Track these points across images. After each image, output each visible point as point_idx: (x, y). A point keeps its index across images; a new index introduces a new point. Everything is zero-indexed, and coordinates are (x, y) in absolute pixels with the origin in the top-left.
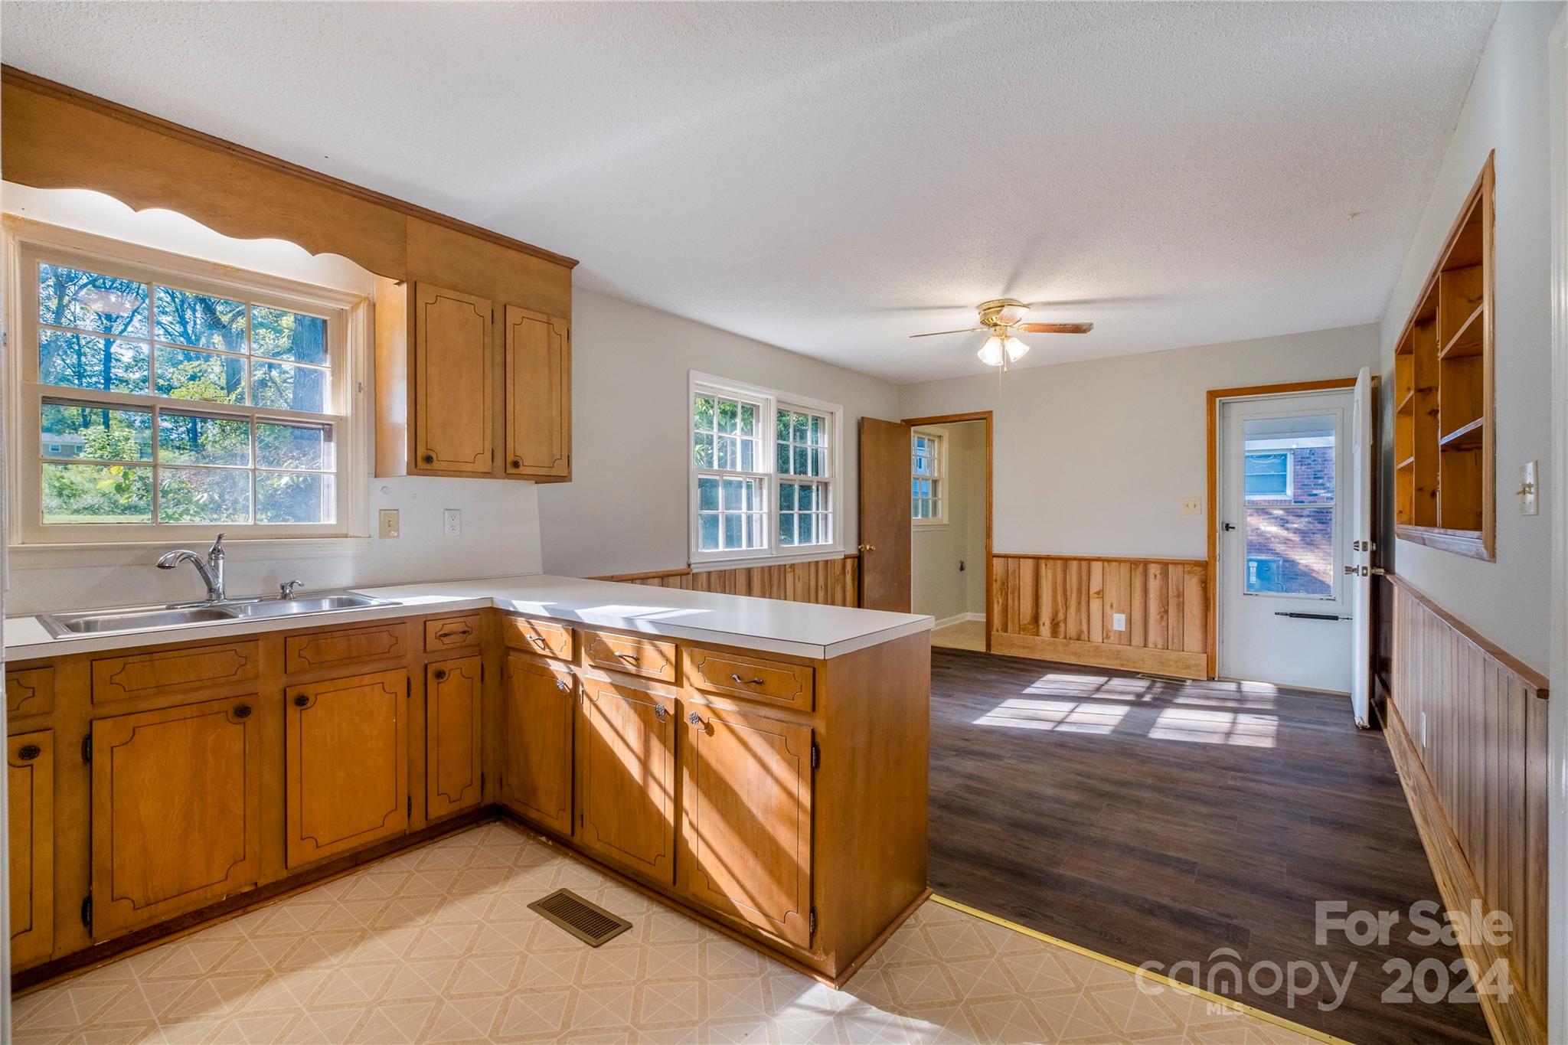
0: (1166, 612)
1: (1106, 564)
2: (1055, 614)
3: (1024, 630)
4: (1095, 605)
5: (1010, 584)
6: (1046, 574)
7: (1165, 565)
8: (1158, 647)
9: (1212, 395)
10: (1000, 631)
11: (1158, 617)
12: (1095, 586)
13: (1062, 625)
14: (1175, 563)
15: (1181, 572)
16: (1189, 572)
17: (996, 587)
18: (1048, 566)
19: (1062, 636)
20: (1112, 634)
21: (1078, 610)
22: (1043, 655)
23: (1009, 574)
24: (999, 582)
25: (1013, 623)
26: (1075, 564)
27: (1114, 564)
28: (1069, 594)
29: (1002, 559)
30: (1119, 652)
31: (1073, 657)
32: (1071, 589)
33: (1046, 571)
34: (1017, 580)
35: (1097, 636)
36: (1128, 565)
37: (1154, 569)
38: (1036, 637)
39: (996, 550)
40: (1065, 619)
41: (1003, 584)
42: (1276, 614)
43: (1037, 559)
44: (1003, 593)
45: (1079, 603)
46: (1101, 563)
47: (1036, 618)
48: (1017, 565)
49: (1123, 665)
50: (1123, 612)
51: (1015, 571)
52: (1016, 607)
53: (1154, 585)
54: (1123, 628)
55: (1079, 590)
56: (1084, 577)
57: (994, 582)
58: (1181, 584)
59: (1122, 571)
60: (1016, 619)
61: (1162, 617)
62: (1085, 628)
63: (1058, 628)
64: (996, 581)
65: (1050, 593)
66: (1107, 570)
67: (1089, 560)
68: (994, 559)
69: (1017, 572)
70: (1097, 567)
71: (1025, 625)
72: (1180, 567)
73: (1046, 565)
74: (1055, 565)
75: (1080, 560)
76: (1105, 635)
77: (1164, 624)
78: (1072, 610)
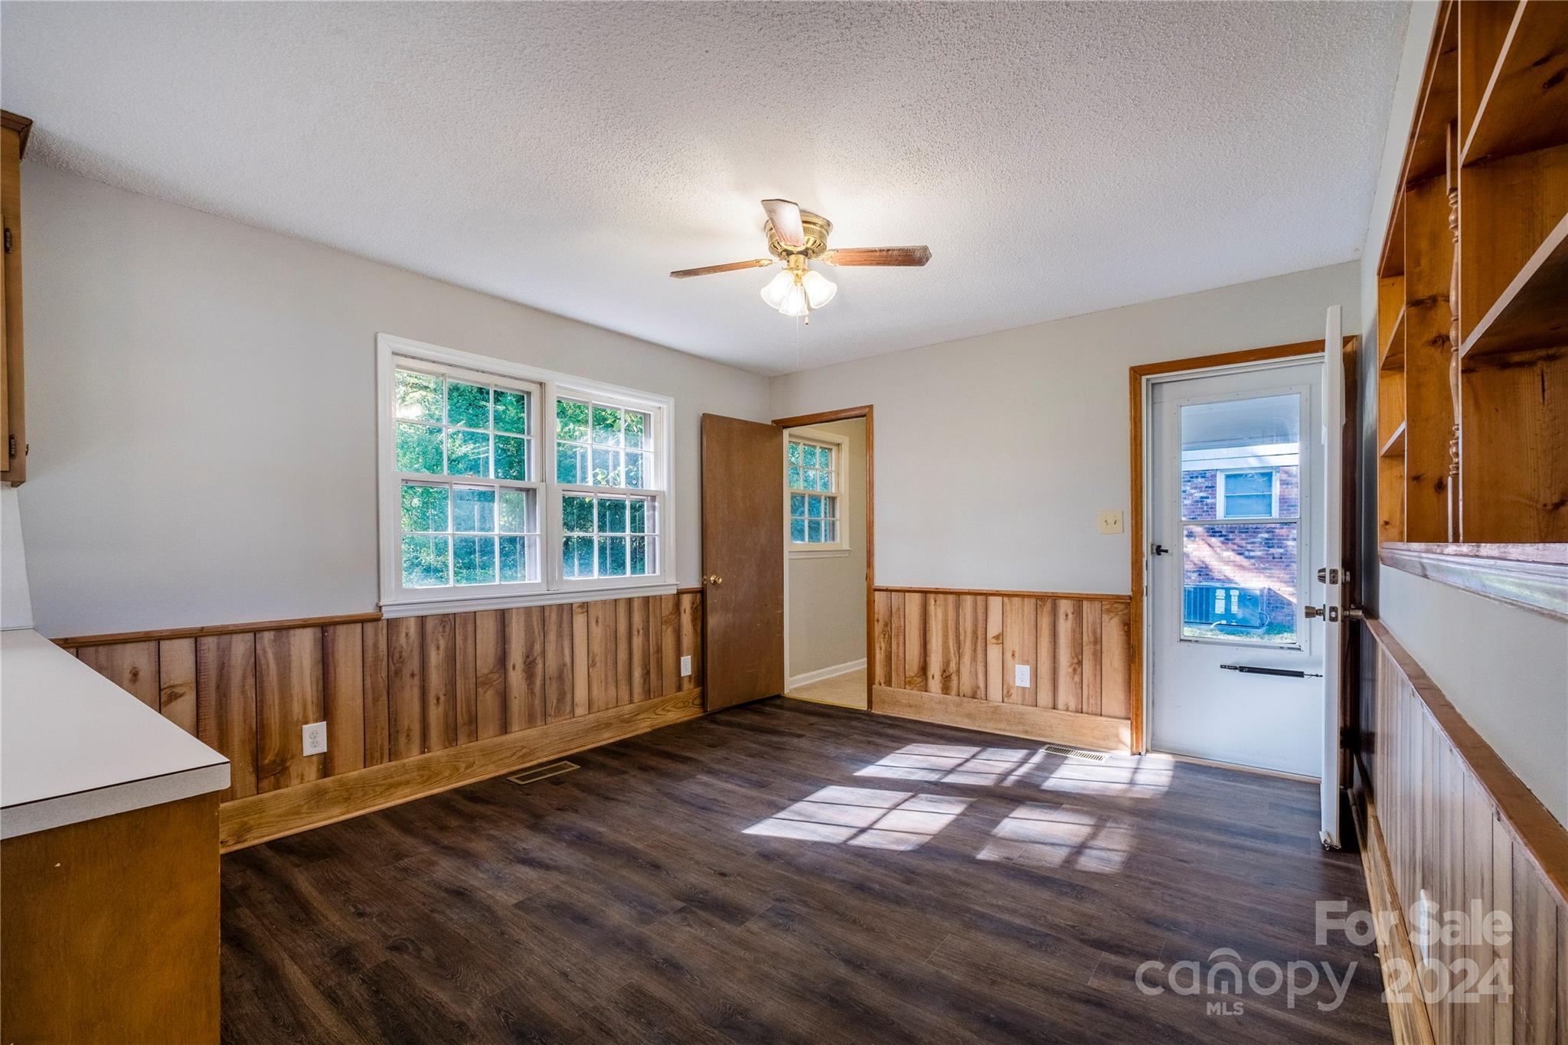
0: (1080, 663)
1: (1006, 599)
2: (946, 664)
3: (910, 683)
4: (994, 652)
5: (893, 625)
6: (936, 614)
7: (1078, 600)
8: (1070, 709)
9: (1137, 373)
10: (883, 685)
11: (1070, 670)
12: (993, 629)
13: (954, 678)
14: (1092, 598)
15: (1098, 611)
16: (1109, 611)
17: (878, 628)
18: (938, 603)
19: (954, 692)
20: (1013, 691)
21: (974, 659)
22: (932, 716)
23: (893, 612)
24: (881, 623)
25: (898, 675)
26: (969, 599)
27: (1016, 599)
28: (962, 638)
29: (885, 594)
30: (1022, 714)
31: (966, 720)
32: (965, 632)
33: (936, 609)
34: (902, 620)
35: (995, 693)
36: (1033, 600)
37: (1065, 606)
38: (924, 693)
39: (878, 582)
40: (958, 671)
41: (886, 625)
42: (1222, 667)
43: (925, 593)
44: (887, 636)
45: (975, 650)
46: (1001, 598)
47: (924, 669)
48: (901, 600)
49: (1026, 732)
50: (1027, 662)
51: (899, 609)
52: (901, 655)
53: (1065, 627)
54: (1027, 684)
55: (975, 633)
56: (981, 617)
57: (876, 623)
58: (1099, 626)
59: (1026, 608)
60: (902, 670)
61: (1075, 670)
62: (982, 684)
63: (949, 681)
64: (878, 621)
65: (940, 637)
66: (1008, 608)
67: (987, 595)
68: (876, 592)
69: (902, 610)
70: (995, 603)
71: (912, 677)
72: (1097, 605)
73: (935, 601)
74: (946, 600)
75: (975, 594)
76: (1005, 692)
77: (1077, 679)
78: (967, 659)
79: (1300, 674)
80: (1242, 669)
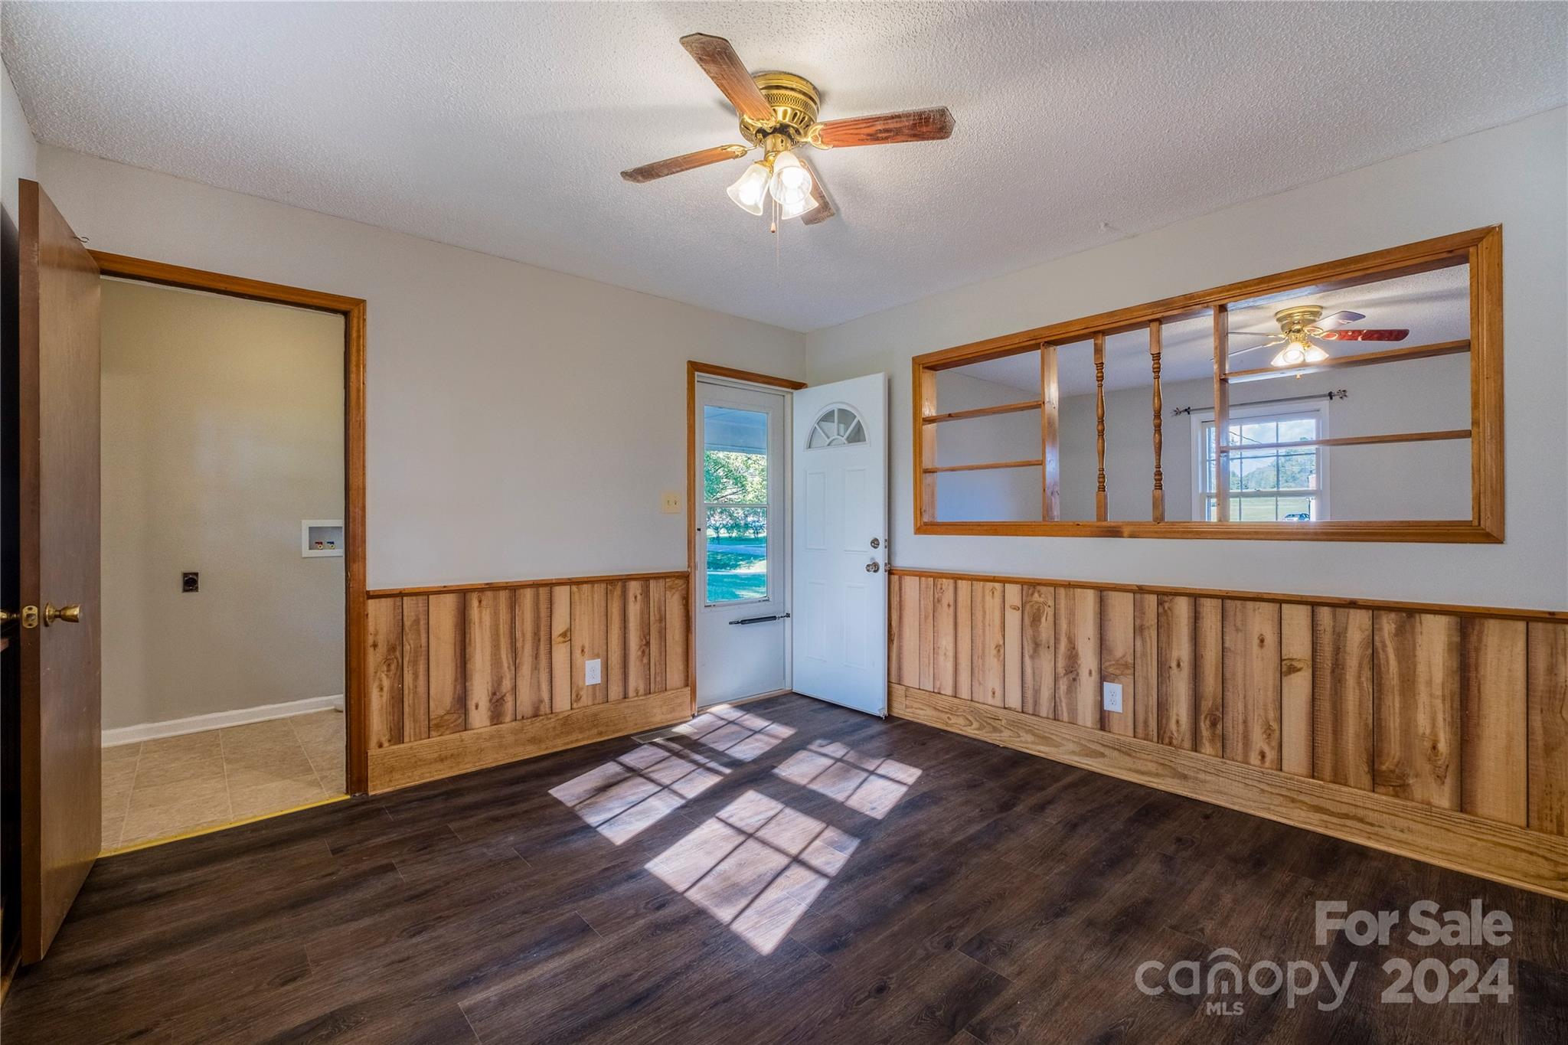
0: (648, 644)
1: (574, 588)
2: (498, 682)
3: (438, 726)
4: (560, 654)
5: (407, 648)
6: (480, 618)
7: (645, 579)
8: (640, 693)
9: (694, 367)
10: (386, 744)
11: (640, 653)
12: (560, 625)
13: (507, 699)
14: (658, 577)
15: (663, 589)
16: (671, 588)
17: (374, 659)
18: (484, 603)
19: (508, 718)
20: (583, 693)
21: (535, 668)
22: (479, 760)
23: (407, 628)
24: (382, 648)
25: (415, 721)
26: (528, 594)
27: (585, 587)
28: (519, 645)
29: (389, 601)
30: (595, 715)
31: (530, 748)
32: (523, 635)
33: (480, 612)
34: (424, 636)
35: (562, 703)
36: (603, 586)
37: (634, 587)
38: (465, 734)
39: (375, 581)
40: (515, 688)
41: (392, 649)
42: (731, 623)
43: (463, 594)
44: (393, 667)
45: (536, 656)
46: (567, 588)
47: (462, 701)
48: (422, 608)
49: (600, 734)
50: (597, 656)
51: (417, 621)
52: (422, 689)
53: (634, 610)
54: (598, 680)
55: (536, 634)
56: (544, 613)
57: (371, 650)
58: (663, 603)
59: (596, 596)
60: (422, 711)
61: (643, 652)
62: (546, 696)
63: (502, 704)
64: (375, 646)
65: (488, 650)
66: (576, 597)
67: (550, 585)
68: (370, 602)
69: (422, 622)
70: (562, 594)
71: (442, 717)
72: (661, 582)
73: (480, 602)
74: (495, 598)
75: (536, 585)
76: (574, 696)
77: (645, 661)
78: (526, 669)
79: (774, 618)
80: (743, 622)
